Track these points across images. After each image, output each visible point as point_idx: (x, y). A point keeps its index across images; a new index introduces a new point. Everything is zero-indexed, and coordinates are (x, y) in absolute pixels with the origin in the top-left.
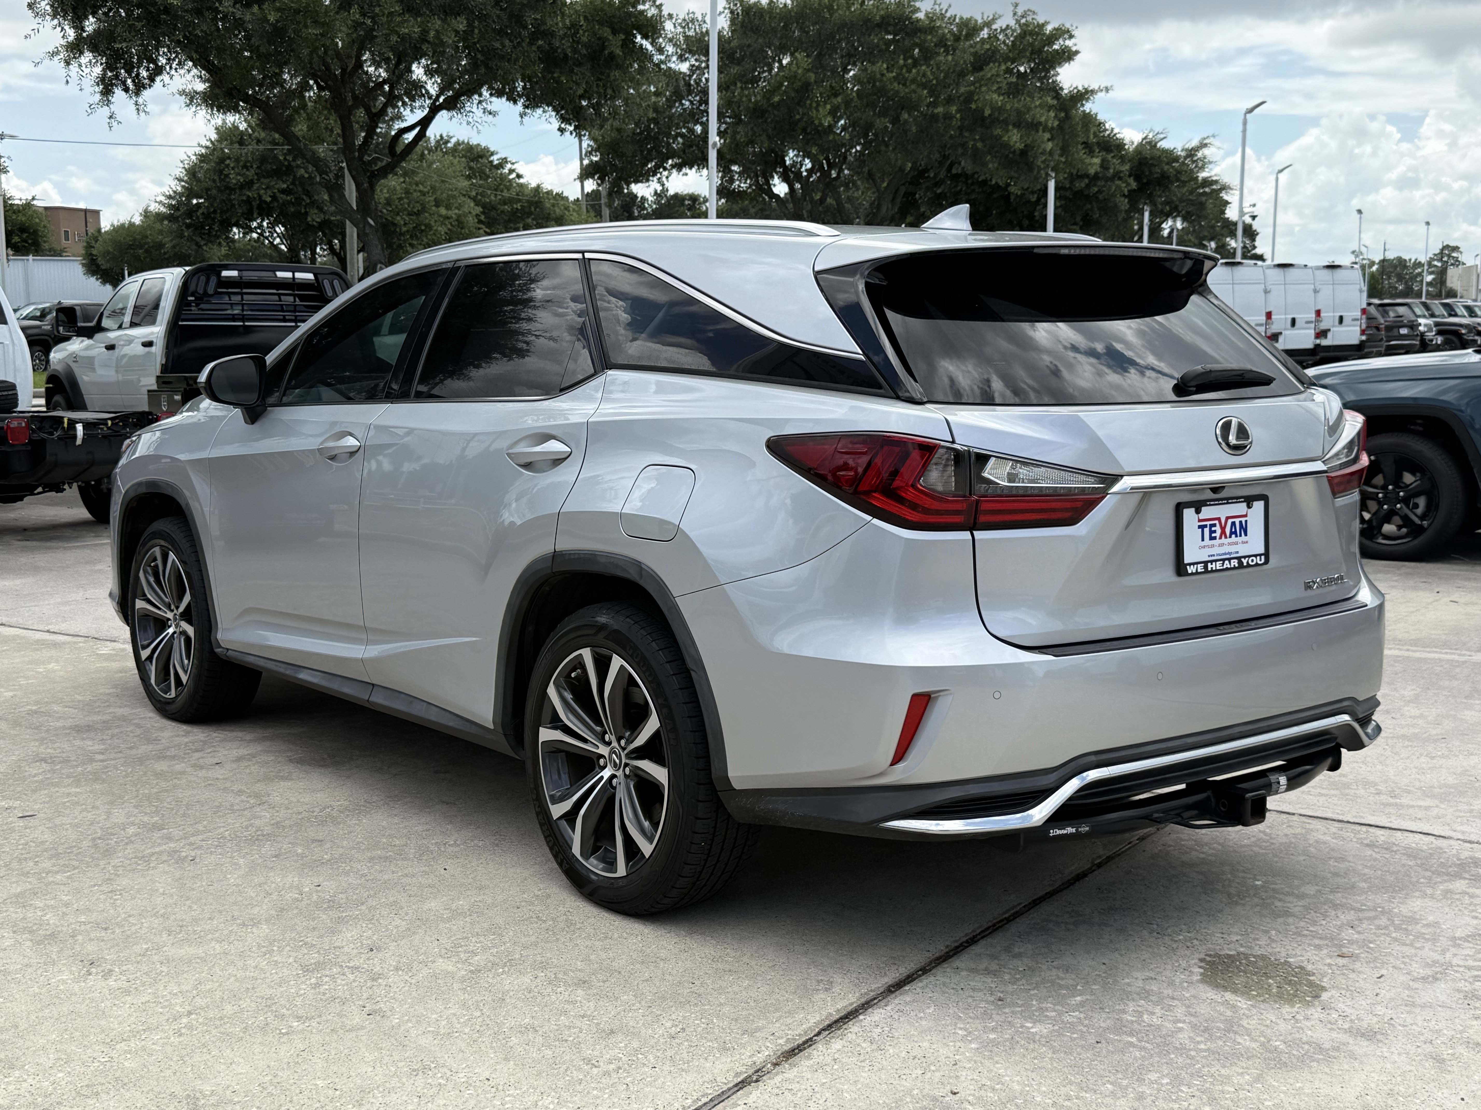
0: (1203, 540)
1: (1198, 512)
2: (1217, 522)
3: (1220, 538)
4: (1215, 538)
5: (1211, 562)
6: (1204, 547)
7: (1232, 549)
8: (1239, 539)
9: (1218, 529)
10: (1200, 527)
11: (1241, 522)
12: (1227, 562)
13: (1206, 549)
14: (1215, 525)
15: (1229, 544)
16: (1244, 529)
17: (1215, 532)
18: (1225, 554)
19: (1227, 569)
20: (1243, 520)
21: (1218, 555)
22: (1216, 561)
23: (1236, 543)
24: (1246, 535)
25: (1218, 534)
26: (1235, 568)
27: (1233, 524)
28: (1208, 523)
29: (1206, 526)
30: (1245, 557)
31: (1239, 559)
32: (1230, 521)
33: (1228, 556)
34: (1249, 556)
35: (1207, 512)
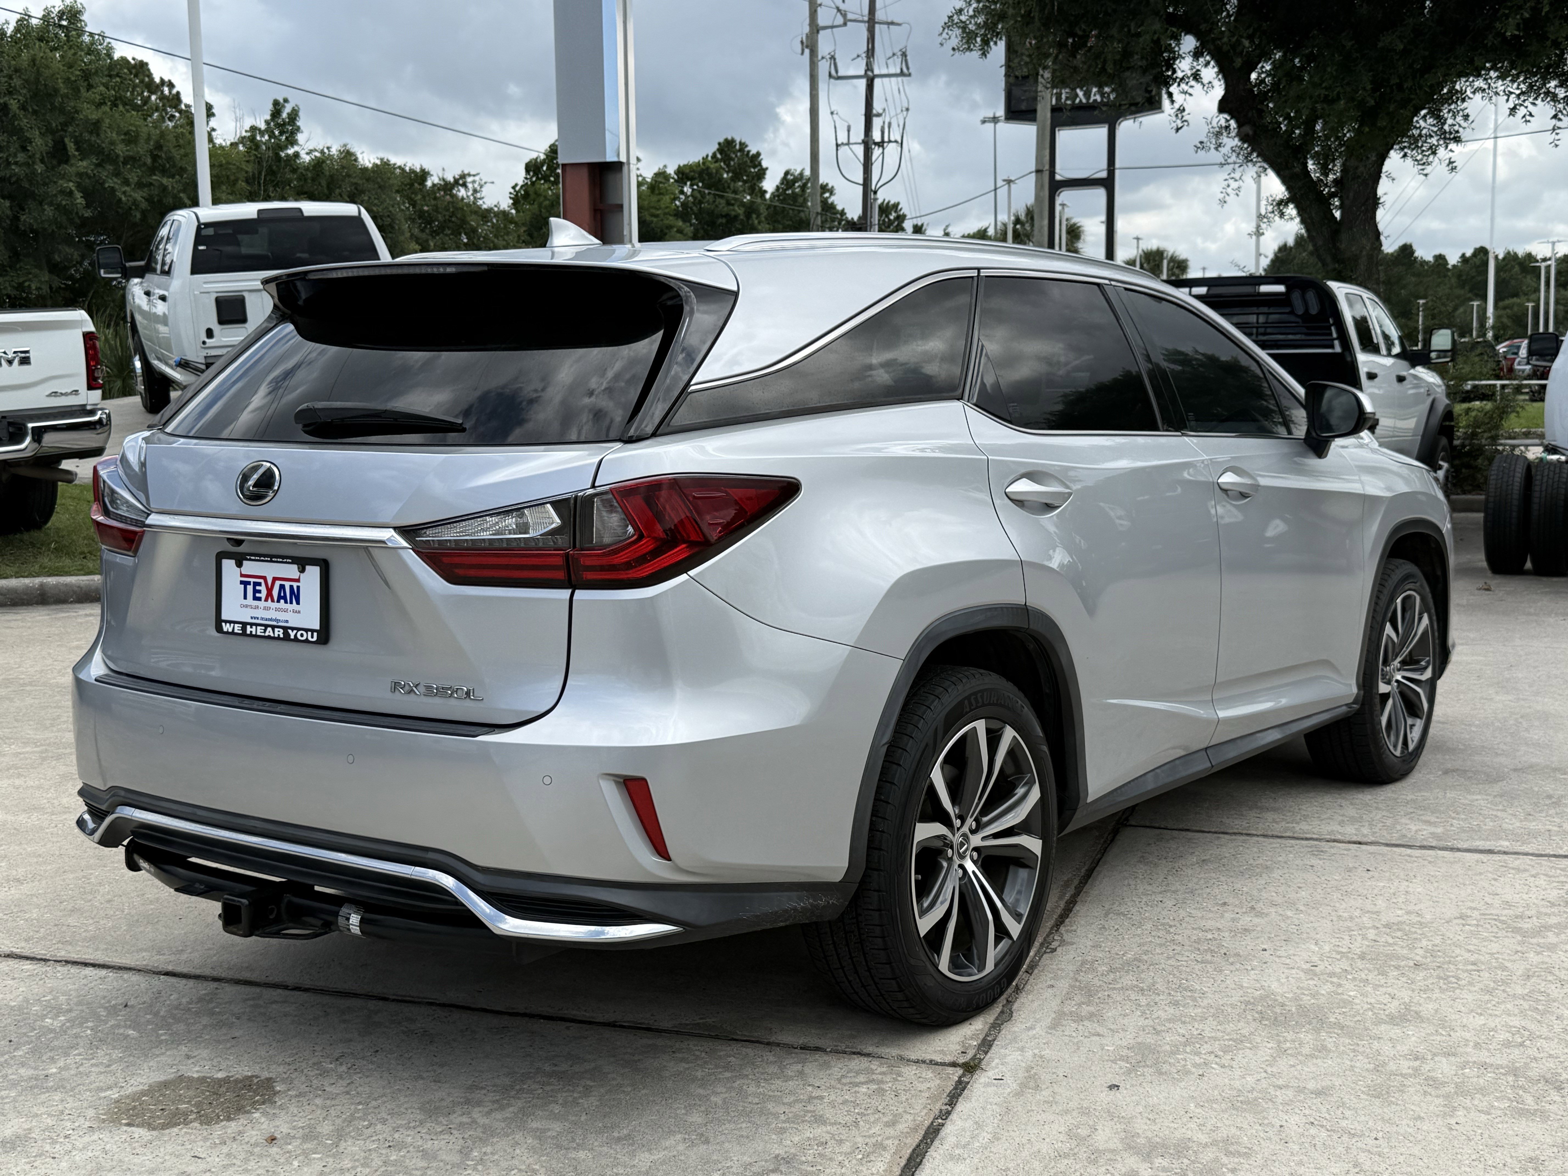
0: (245, 598)
1: (239, 565)
2: (262, 581)
3: (266, 600)
4: (259, 599)
5: (252, 625)
6: (247, 606)
7: (281, 616)
8: (288, 606)
9: (263, 588)
10: (242, 582)
11: (291, 587)
12: (269, 629)
13: (249, 609)
14: (259, 584)
15: (277, 610)
16: (296, 596)
17: (260, 592)
18: (271, 620)
19: (269, 637)
20: (295, 585)
21: (262, 619)
22: (257, 625)
23: (286, 611)
24: (298, 603)
25: (263, 595)
26: (278, 638)
27: (282, 587)
28: (252, 580)
29: (249, 583)
30: (293, 629)
31: (285, 629)
32: (278, 583)
33: (274, 623)
34: (298, 629)
35: (250, 567)
